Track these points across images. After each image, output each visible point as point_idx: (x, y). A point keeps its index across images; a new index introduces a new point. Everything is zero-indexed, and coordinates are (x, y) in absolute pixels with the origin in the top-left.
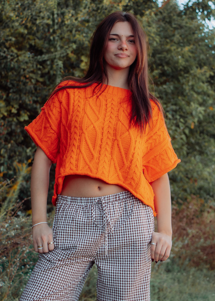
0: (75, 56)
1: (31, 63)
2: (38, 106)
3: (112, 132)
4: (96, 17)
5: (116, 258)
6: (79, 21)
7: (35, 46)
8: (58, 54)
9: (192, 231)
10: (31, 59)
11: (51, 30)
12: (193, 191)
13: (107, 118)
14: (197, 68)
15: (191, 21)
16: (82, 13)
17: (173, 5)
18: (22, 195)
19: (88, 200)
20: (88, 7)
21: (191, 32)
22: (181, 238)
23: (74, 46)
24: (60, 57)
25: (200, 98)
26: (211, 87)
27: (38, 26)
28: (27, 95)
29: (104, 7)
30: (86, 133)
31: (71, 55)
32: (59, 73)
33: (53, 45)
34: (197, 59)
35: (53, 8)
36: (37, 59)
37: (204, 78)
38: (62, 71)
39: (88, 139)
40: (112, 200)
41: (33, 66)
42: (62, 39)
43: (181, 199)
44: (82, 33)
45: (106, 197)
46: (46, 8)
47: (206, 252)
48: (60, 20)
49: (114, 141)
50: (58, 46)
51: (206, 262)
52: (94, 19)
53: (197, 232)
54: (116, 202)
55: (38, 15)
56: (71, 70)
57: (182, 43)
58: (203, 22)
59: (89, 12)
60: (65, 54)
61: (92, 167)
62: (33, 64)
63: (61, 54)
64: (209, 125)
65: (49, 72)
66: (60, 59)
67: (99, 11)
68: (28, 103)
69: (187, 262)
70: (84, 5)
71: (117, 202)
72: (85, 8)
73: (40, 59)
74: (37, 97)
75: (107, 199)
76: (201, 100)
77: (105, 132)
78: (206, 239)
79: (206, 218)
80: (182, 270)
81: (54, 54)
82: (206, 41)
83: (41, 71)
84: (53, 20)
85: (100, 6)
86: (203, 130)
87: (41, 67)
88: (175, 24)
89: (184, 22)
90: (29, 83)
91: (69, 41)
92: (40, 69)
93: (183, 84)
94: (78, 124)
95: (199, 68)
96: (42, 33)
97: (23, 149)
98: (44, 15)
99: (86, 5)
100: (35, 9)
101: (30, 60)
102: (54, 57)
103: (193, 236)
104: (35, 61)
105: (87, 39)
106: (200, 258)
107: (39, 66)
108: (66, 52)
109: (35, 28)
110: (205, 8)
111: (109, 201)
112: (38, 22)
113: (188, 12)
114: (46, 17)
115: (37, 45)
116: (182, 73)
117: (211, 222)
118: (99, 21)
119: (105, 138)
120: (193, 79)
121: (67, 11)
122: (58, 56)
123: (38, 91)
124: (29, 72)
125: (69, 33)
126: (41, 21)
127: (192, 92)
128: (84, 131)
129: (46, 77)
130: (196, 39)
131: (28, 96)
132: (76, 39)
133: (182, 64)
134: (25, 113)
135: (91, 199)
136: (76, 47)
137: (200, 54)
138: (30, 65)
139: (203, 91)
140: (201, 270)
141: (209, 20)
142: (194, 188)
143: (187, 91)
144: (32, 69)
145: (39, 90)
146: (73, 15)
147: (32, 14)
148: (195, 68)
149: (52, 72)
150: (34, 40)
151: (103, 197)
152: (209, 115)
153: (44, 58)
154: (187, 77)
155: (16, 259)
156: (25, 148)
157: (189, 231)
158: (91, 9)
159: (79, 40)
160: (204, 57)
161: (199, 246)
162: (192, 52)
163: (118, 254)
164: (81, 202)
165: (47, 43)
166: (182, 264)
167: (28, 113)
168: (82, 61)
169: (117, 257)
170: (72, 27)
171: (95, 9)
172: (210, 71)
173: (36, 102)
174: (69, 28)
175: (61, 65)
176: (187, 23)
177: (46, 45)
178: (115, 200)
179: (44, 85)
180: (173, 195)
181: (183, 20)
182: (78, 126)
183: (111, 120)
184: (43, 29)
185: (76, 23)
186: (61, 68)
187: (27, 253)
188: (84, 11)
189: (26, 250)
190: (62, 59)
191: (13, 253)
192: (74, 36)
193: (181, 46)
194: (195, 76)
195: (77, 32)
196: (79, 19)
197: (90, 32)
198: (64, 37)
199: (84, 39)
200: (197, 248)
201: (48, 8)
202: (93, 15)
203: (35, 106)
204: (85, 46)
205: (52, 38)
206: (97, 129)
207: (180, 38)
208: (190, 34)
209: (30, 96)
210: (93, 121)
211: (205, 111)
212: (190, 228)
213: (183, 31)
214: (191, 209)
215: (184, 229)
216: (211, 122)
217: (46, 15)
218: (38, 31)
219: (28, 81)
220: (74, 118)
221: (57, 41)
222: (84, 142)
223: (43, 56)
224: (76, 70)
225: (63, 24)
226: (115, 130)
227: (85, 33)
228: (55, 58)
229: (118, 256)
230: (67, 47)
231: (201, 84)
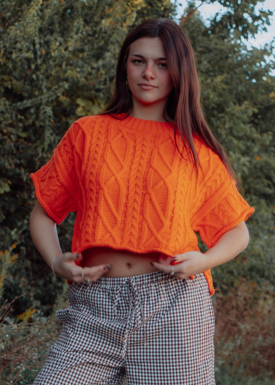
0: (68, 100)
1: (8, 112)
2: (23, 171)
3: (141, 184)
4: (93, 45)
5: (153, 363)
6: (70, 52)
7: (12, 89)
8: (44, 98)
9: (245, 326)
10: (9, 107)
11: (33, 66)
12: (242, 273)
13: (135, 166)
14: (235, 104)
15: (221, 41)
16: (73, 41)
17: (196, 22)
18: (9, 294)
19: (115, 281)
20: (80, 31)
21: (224, 56)
22: (231, 338)
23: (66, 85)
24: (48, 101)
25: (241, 145)
26: (256, 129)
27: (14, 62)
28: (6, 156)
29: (103, 30)
30: (105, 188)
31: (63, 98)
32: (48, 123)
33: (36, 86)
34: (234, 92)
35: (34, 35)
36: (16, 106)
37: (245, 117)
38: (52, 120)
39: (109, 197)
40: (147, 281)
41: (12, 117)
42: (48, 77)
43: (227, 285)
44: (75, 68)
45: (138, 278)
46: (23, 37)
47: (267, 354)
48: (44, 52)
49: (144, 195)
50: (43, 87)
51: (267, 368)
52: (91, 47)
53: (253, 328)
54: (152, 284)
55: (13, 46)
56: (64, 119)
57: (211, 71)
58: (238, 42)
59: (83, 37)
60: (54, 98)
61: (115, 235)
62: (12, 113)
63: (48, 98)
64: (258, 180)
65: (34, 124)
66: (47, 104)
67: (97, 36)
68: (9, 167)
69: (241, 370)
70: (75, 29)
71: (154, 285)
72: (77, 33)
73: (20, 106)
74: (20, 159)
75: (139, 280)
76: (243, 148)
77: (132, 186)
78: (265, 336)
79: (263, 307)
80: (236, 381)
81: (39, 98)
82: (245, 67)
83: (23, 123)
84: (35, 53)
85: (98, 29)
86: (250, 188)
87: (23, 117)
88: (200, 47)
89: (213, 43)
90: (8, 141)
91: (58, 79)
92: (20, 120)
93: (218, 127)
94: (93, 177)
95: (238, 104)
96: (21, 71)
97: (6, 231)
98: (22, 46)
99: (79, 29)
100: (8, 38)
101: (7, 109)
102: (40, 102)
103: (248, 333)
104: (14, 110)
105: (82, 75)
106: (259, 363)
107: (19, 117)
108: (56, 94)
109: (10, 65)
110: (239, 23)
111: (142, 282)
112: (14, 56)
113: (217, 30)
114: (25, 49)
115: (15, 87)
116: (215, 112)
117: (269, 312)
118: (96, 49)
119: (132, 194)
120: (230, 119)
121: (52, 39)
122: (44, 101)
123: (21, 150)
124: (7, 126)
125: (58, 68)
126: (18, 54)
127: (230, 138)
128: (103, 185)
129: (31, 131)
130: (230, 64)
131: (7, 158)
132: (68, 76)
133: (215, 101)
134: (5, 182)
135: (118, 279)
136: (69, 86)
137: (238, 85)
138: (7, 115)
139: (245, 135)
140: (262, 379)
141: (246, 38)
142: (243, 269)
143: (224, 136)
144: (10, 121)
145: (23, 148)
146: (61, 44)
147: (5, 47)
148: (231, 104)
149: (38, 124)
150: (11, 81)
151: (134, 277)
152: (255, 167)
153: (26, 104)
154: (222, 117)
155: (9, 382)
156: (8, 230)
157: (242, 326)
158: (84, 33)
159: (72, 78)
160: (244, 89)
161: (256, 346)
162: (227, 83)
163: (156, 356)
164: (106, 284)
165: (28, 85)
166: (235, 373)
167: (9, 182)
168: (78, 106)
169: (155, 361)
170: (61, 60)
171: (91, 33)
172: (253, 107)
173: (18, 166)
174: (57, 62)
175: (50, 113)
176: (216, 44)
177: (28, 87)
178: (151, 282)
179: (28, 142)
180: (216, 281)
181: (211, 41)
182: (93, 180)
183: (140, 168)
184: (21, 65)
185: (66, 53)
186: (50, 117)
187: (23, 372)
188: (75, 36)
189: (21, 369)
190: (50, 105)
191: (4, 374)
192: (65, 72)
193: (211, 76)
194: (233, 115)
195: (69, 67)
196: (71, 49)
197: (86, 65)
198: (51, 75)
199: (79, 75)
200: (254, 349)
201: (26, 37)
202: (89, 41)
203: (18, 171)
204: (81, 84)
205: (34, 77)
206: (121, 182)
207: (208, 65)
208: (222, 59)
209: (10, 159)
210: (115, 172)
211: (250, 162)
212: (242, 323)
213: (212, 55)
214: (240, 296)
215: (235, 325)
216: (259, 177)
217: (24, 46)
218: (15, 69)
219: (5, 137)
220: (88, 169)
221: (42, 80)
222: (103, 201)
223: (25, 102)
224: (71, 119)
225: (49, 56)
226: (145, 180)
227: (79, 67)
228: (41, 104)
229: (156, 359)
230: (56, 87)
231: (242, 125)
